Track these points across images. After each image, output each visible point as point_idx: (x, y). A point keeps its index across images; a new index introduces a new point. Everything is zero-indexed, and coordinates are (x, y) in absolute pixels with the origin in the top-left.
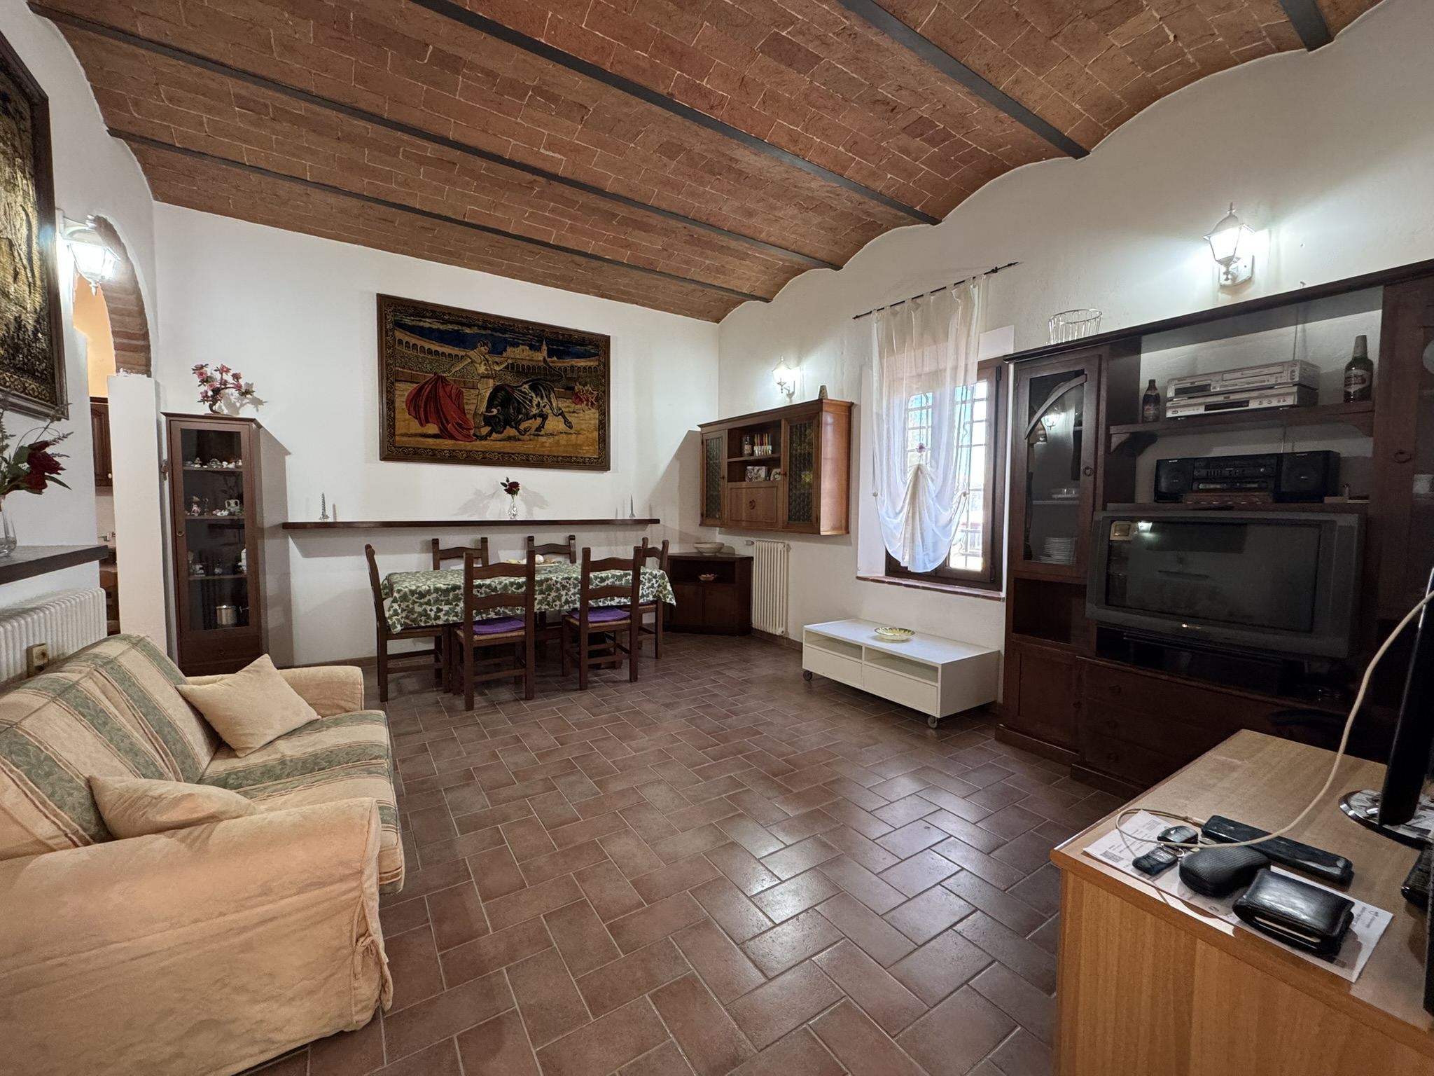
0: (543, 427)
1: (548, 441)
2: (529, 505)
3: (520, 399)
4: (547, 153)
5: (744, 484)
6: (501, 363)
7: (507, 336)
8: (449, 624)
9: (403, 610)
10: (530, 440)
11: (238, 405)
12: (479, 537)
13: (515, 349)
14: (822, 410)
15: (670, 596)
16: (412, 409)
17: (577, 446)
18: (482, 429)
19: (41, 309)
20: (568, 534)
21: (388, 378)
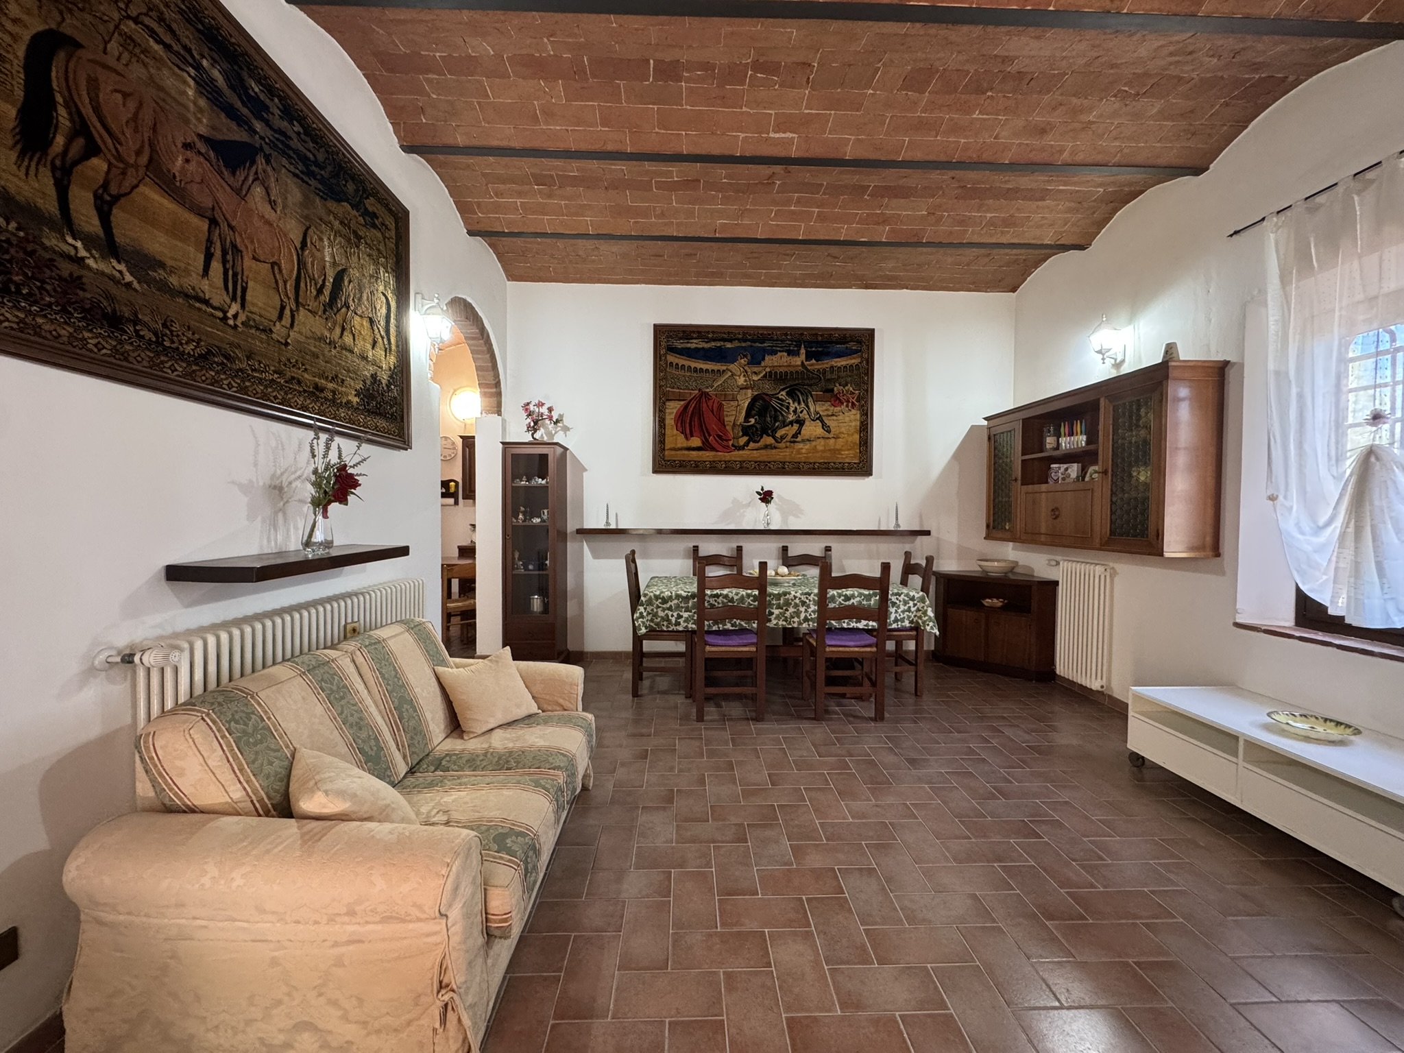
0: (800, 433)
1: (804, 448)
2: (785, 517)
3: (777, 406)
4: (777, 135)
5: (1044, 487)
6: (760, 372)
7: (766, 345)
8: (688, 631)
9: (649, 614)
10: (787, 447)
11: (553, 432)
12: (735, 545)
13: (774, 357)
14: (1167, 377)
15: (931, 624)
16: (679, 425)
17: (836, 451)
18: (740, 440)
19: (395, 367)
20: (824, 545)
21: (660, 399)
